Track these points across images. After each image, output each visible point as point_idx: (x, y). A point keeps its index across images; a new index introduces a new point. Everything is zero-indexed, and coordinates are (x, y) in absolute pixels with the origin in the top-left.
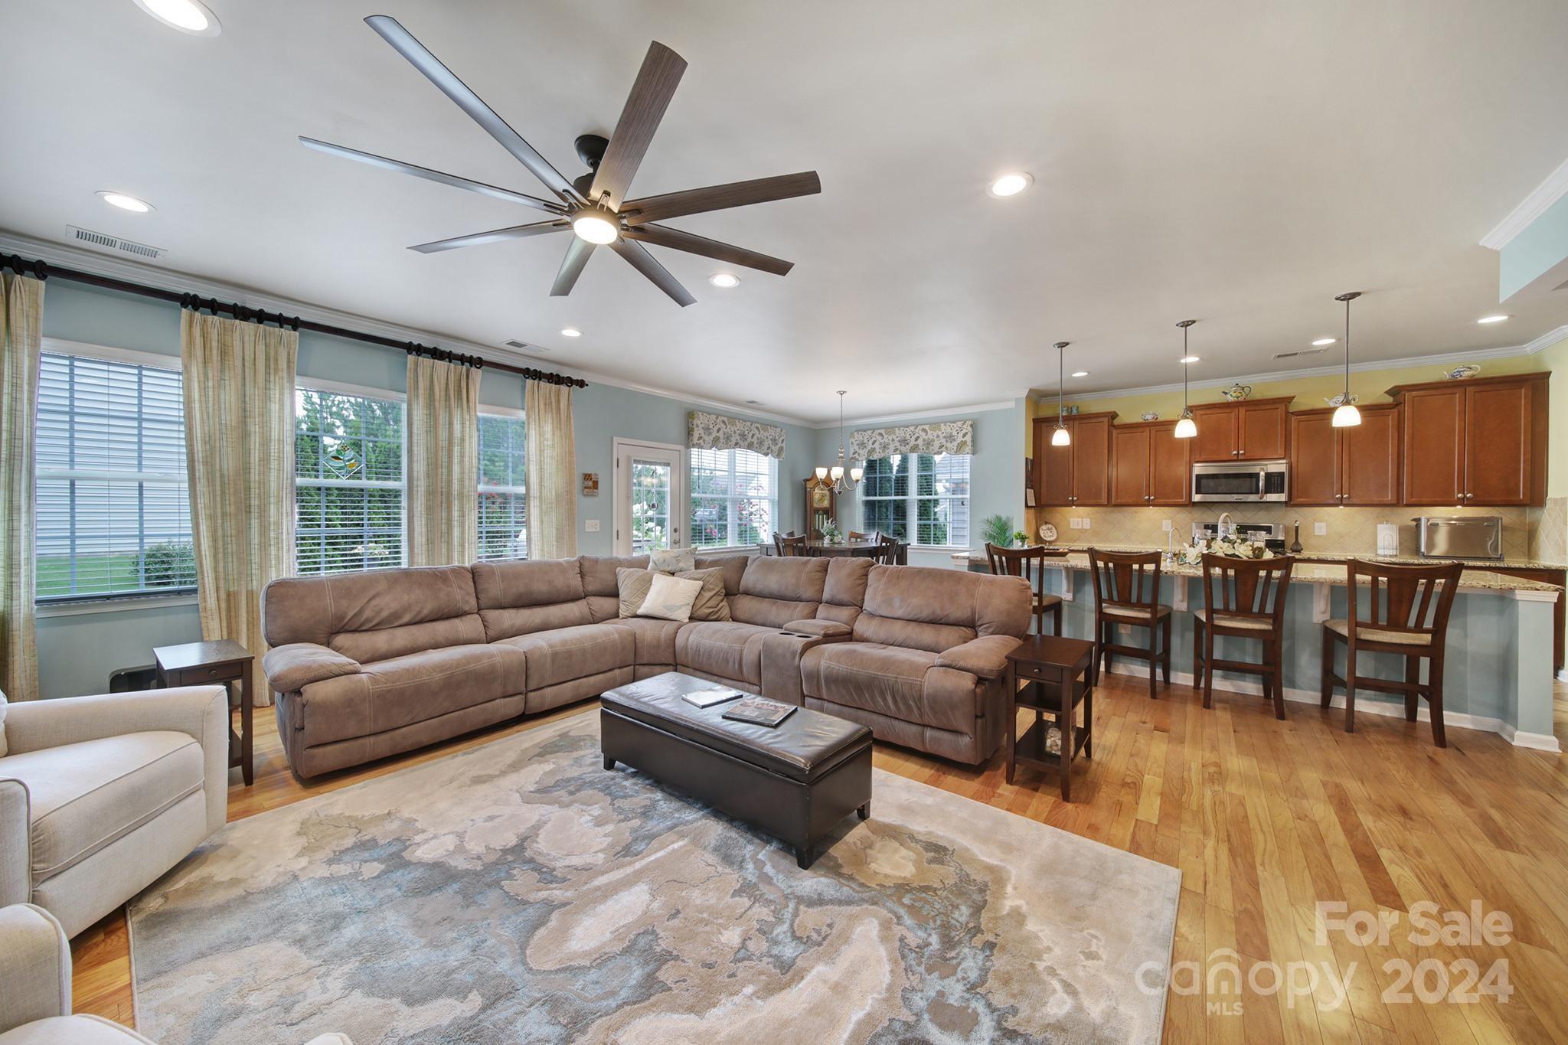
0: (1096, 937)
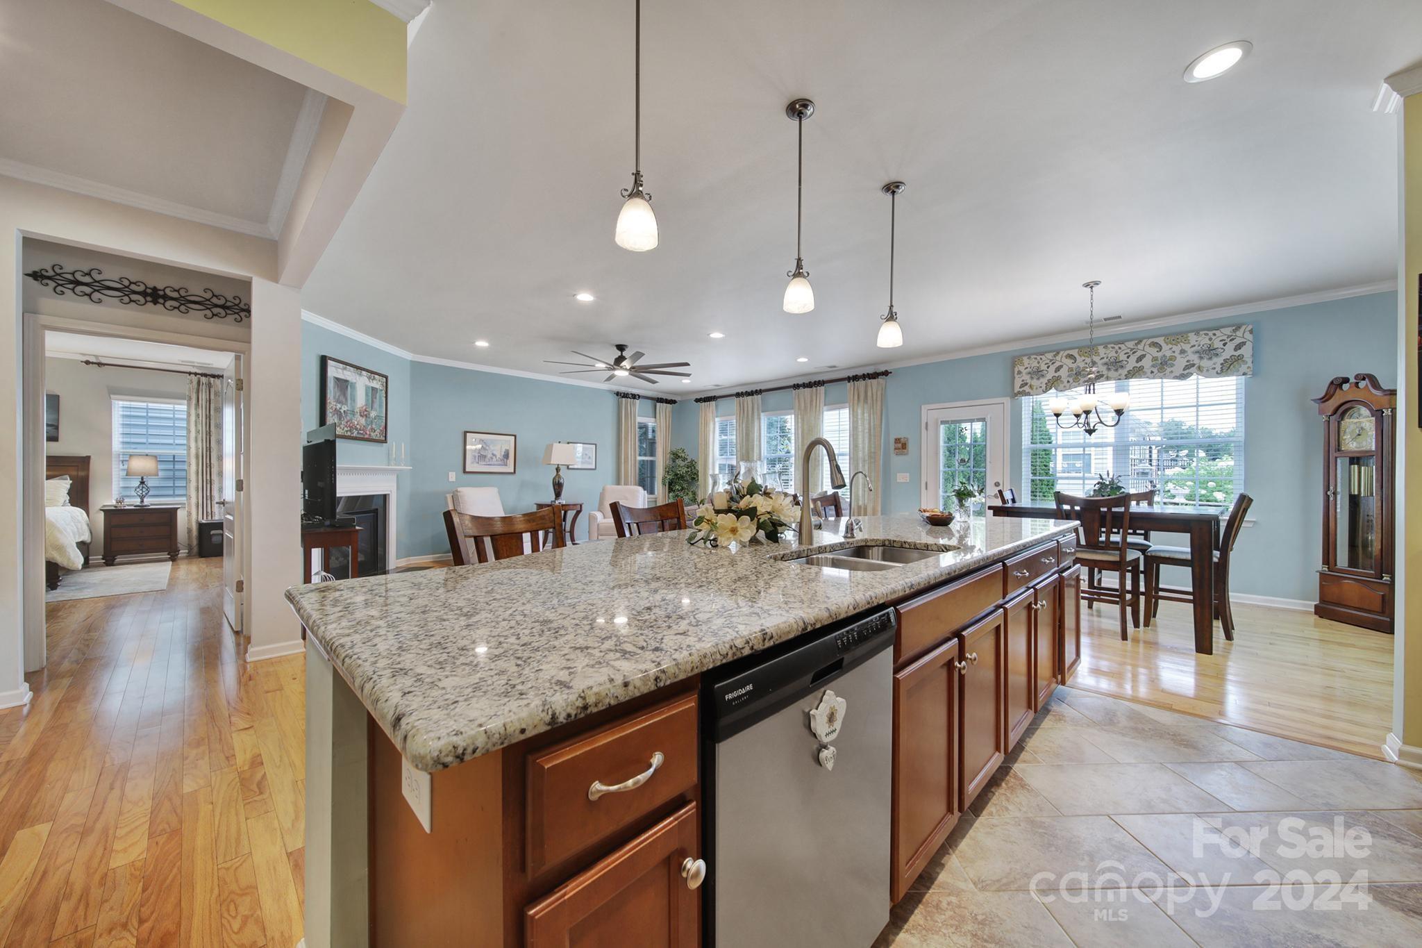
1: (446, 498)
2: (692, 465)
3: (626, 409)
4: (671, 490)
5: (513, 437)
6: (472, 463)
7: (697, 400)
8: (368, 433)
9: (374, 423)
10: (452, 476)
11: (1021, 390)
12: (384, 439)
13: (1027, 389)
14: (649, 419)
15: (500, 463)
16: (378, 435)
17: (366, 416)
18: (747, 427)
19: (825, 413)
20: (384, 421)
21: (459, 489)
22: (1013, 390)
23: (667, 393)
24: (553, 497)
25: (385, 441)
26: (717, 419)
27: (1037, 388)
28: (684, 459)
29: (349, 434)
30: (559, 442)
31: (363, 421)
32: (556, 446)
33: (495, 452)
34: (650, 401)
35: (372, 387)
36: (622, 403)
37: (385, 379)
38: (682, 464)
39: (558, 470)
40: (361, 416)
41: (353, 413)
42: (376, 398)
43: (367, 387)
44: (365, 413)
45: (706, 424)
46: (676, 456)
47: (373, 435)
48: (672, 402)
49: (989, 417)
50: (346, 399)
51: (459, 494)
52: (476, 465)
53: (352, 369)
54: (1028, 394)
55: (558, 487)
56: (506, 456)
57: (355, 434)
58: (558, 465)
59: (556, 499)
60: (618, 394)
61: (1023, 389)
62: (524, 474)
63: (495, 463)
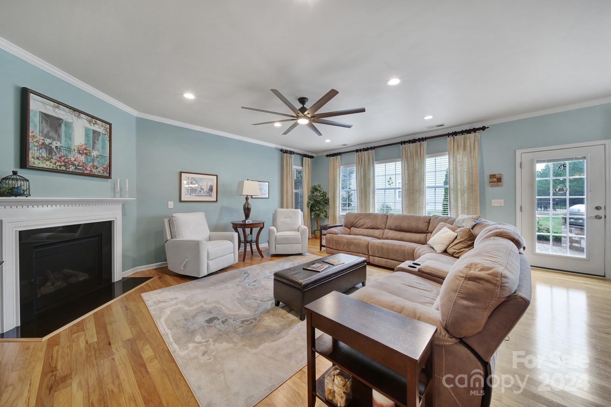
0: (209, 359)
1: (164, 222)
2: (324, 195)
3: (287, 160)
4: (311, 210)
5: (216, 177)
6: (186, 195)
7: (327, 156)
8: (89, 169)
9: (96, 161)
10: (171, 205)
12: (108, 175)
14: (299, 167)
15: (207, 194)
16: (102, 172)
17: (86, 154)
18: (365, 171)
19: (427, 159)
20: (108, 161)
21: (174, 215)
23: (309, 152)
24: (243, 218)
25: (109, 177)
26: (341, 167)
28: (320, 191)
29: (63, 168)
30: (248, 180)
31: (82, 158)
32: (246, 182)
33: (202, 187)
34: (299, 155)
35: (93, 130)
36: (284, 157)
37: (108, 126)
38: (318, 194)
39: (247, 199)
40: (79, 153)
41: (69, 150)
42: (98, 140)
43: (87, 130)
44: (85, 151)
45: (334, 170)
46: (315, 189)
47: (95, 172)
48: (312, 157)
49: (589, 156)
50: (59, 136)
51: (173, 218)
52: (189, 196)
53: (67, 109)
55: (247, 211)
56: (211, 189)
57: (72, 169)
58: (247, 195)
59: (246, 219)
60: (282, 150)
62: (223, 202)
63: (203, 195)
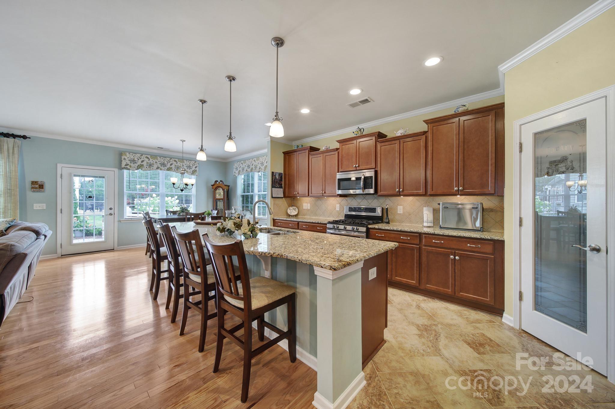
11: (125, 167)
13: (128, 167)
22: (121, 166)
27: (133, 168)
49: (106, 176)
54: (129, 169)
61: (126, 166)
